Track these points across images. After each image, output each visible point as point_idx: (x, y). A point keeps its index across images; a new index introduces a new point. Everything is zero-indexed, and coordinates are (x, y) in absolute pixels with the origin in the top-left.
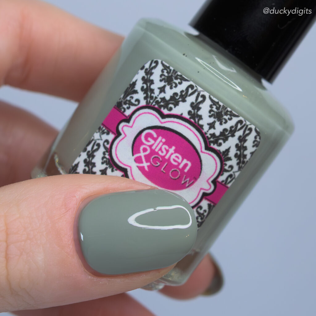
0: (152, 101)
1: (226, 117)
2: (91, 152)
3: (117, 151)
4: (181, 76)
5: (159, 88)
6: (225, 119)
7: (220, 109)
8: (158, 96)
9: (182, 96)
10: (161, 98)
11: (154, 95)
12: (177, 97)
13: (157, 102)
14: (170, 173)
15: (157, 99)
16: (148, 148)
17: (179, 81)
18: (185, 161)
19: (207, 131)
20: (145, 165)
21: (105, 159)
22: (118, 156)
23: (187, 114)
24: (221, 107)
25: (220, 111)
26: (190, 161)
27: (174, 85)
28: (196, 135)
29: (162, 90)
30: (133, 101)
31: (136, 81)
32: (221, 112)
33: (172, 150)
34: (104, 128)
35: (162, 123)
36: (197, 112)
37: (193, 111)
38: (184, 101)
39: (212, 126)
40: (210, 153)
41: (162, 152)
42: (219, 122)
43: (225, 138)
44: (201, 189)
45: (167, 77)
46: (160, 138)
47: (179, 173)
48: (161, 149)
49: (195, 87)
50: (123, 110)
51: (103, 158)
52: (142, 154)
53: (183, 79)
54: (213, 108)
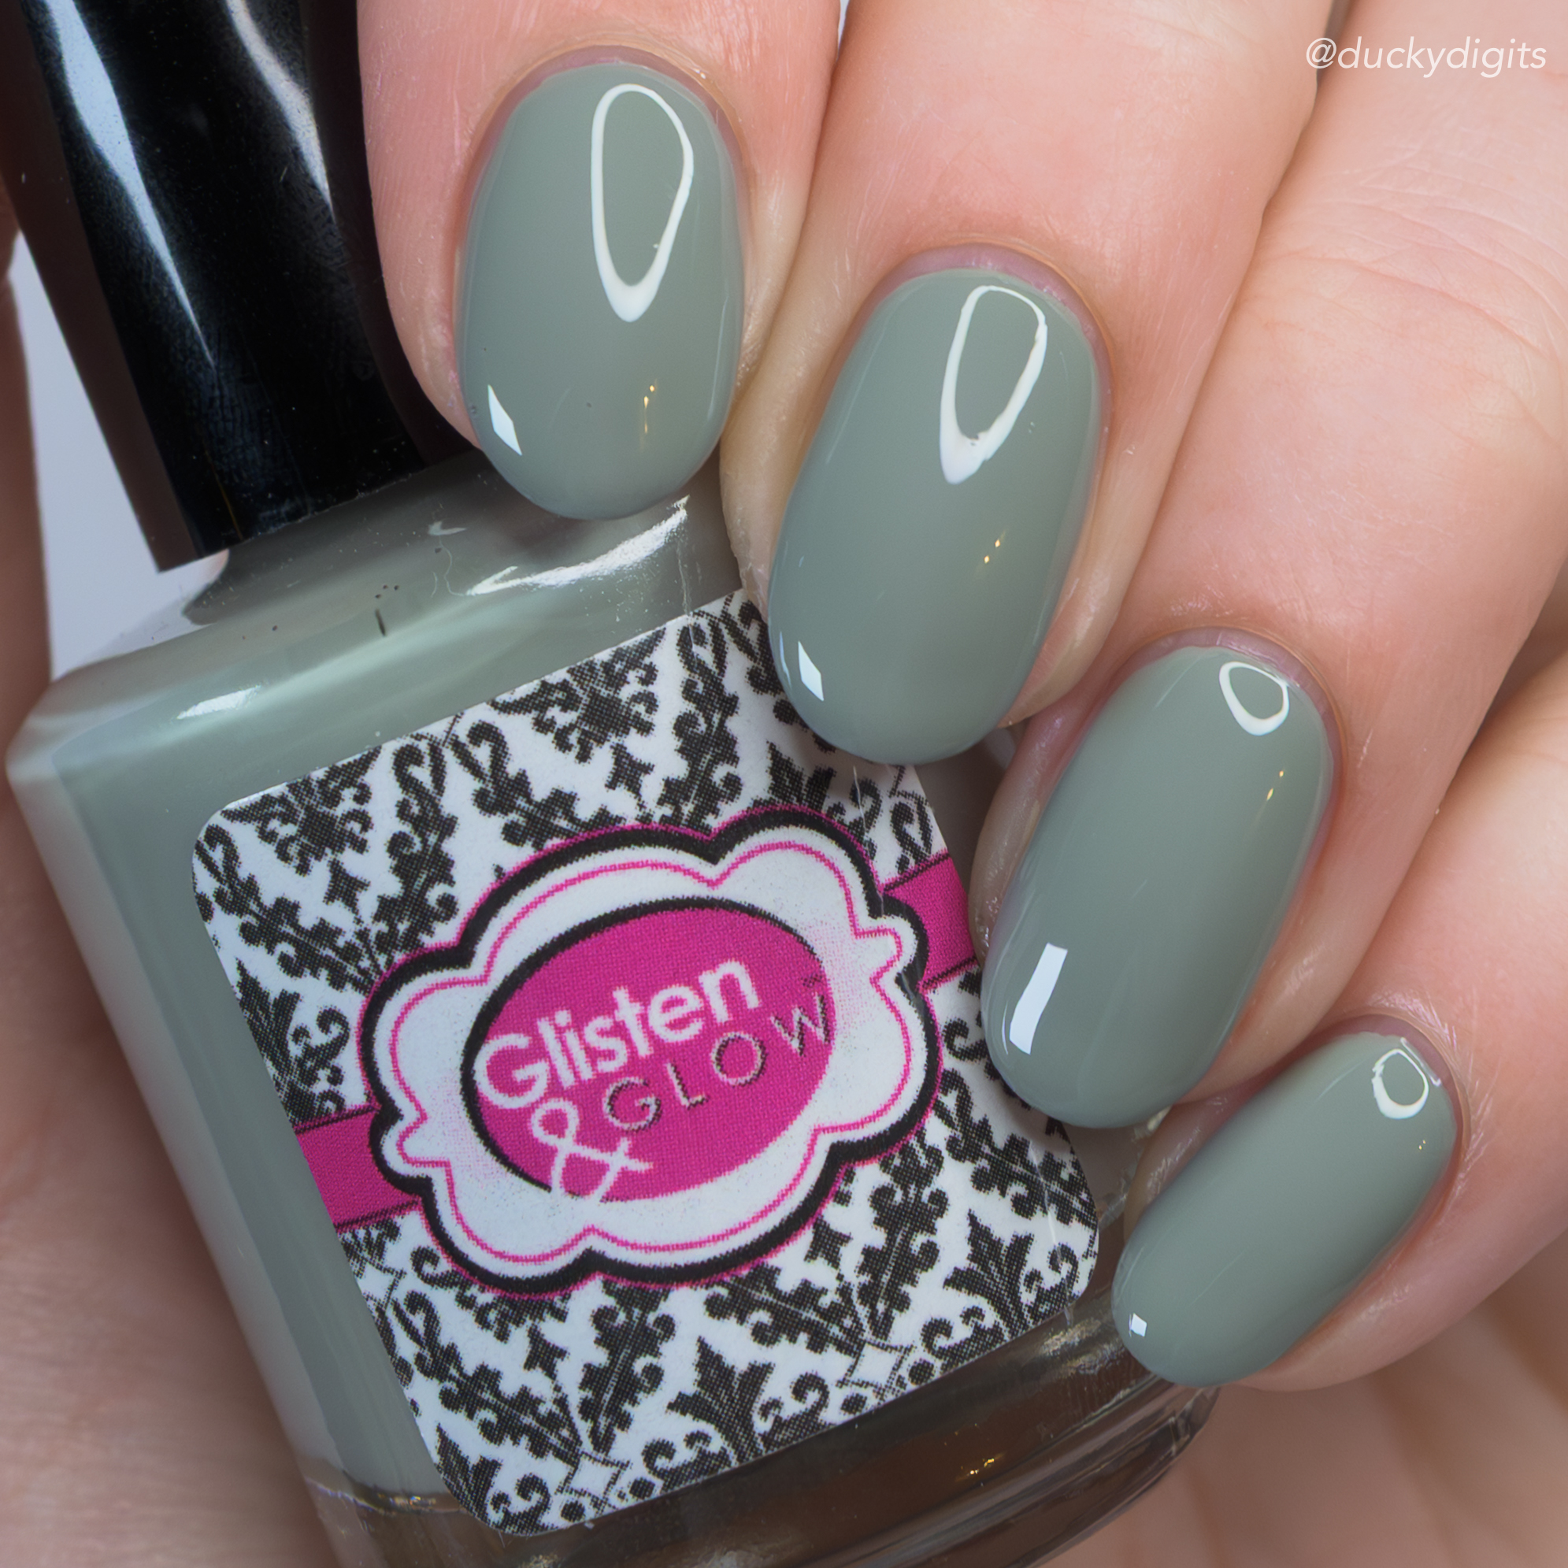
0: (365, 963)
1: (631, 687)
2: (426, 1353)
3: (489, 1242)
4: (334, 773)
5: (330, 897)
6: (636, 699)
7: (580, 692)
8: (359, 921)
9: (420, 824)
10: (377, 918)
11: (348, 936)
12: (410, 847)
13: (386, 942)
14: (722, 1077)
15: (372, 936)
16: (554, 1104)
17: (348, 793)
18: (710, 981)
19: (641, 806)
20: (619, 1160)
21: (492, 1316)
22: (511, 1249)
23: (515, 848)
24: (575, 685)
25: (585, 699)
26: (725, 957)
27: (355, 827)
28: (625, 867)
29: (344, 888)
30: (318, 1038)
31: (241, 968)
32: (594, 695)
33: (627, 1010)
34: (361, 1233)
35: (483, 980)
36: (530, 801)
37: (513, 816)
38: (447, 826)
39: (628, 773)
40: (740, 849)
41: (610, 1055)
42: (633, 731)
43: (717, 745)
44: (875, 980)
45: (303, 832)
46: (545, 1029)
47: (747, 1037)
48: (593, 1055)
49: (416, 743)
50: (330, 1105)
51: (482, 1320)
52: (566, 1146)
53: (352, 774)
54: (552, 722)
